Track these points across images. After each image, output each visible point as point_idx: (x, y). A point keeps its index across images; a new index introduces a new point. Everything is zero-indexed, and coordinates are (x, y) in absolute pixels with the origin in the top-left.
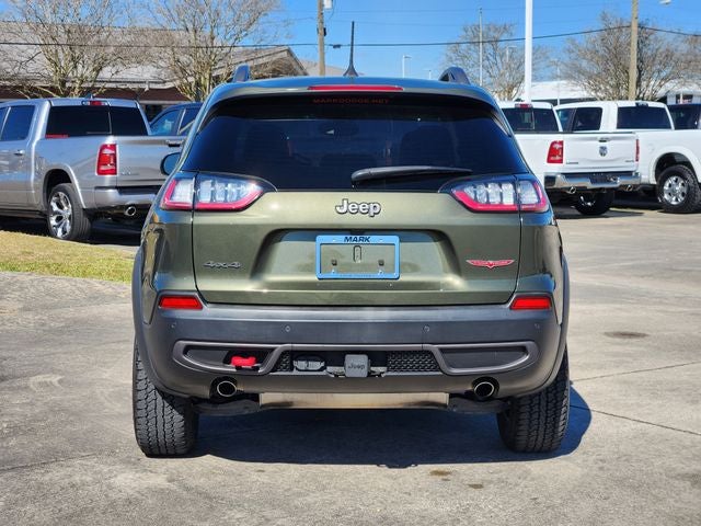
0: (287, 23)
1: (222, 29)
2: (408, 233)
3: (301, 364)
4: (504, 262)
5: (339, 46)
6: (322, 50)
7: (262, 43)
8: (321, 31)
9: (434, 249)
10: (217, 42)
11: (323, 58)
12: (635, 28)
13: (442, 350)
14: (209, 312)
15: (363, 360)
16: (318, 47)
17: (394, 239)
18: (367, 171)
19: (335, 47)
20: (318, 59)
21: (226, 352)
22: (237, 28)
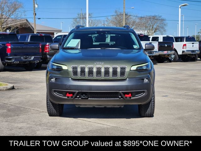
0: (25, 11)
1: (5, 13)
5: (40, 19)
6: (35, 19)
7: (17, 17)
8: (35, 14)
10: (3, 17)
11: (35, 22)
12: (124, 15)
16: (34, 19)
19: (39, 19)
20: (34, 22)
22: (10, 13)
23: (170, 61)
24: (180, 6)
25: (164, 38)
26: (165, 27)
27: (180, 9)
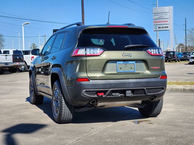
2: (137, 61)
3: (114, 94)
4: (158, 68)
9: (143, 64)
13: (147, 89)
14: (91, 82)
15: (130, 92)
17: (134, 62)
18: (128, 46)
21: (96, 92)
23: (21, 71)
24: (23, 24)
25: (14, 51)
26: (2, 42)
27: (23, 27)
